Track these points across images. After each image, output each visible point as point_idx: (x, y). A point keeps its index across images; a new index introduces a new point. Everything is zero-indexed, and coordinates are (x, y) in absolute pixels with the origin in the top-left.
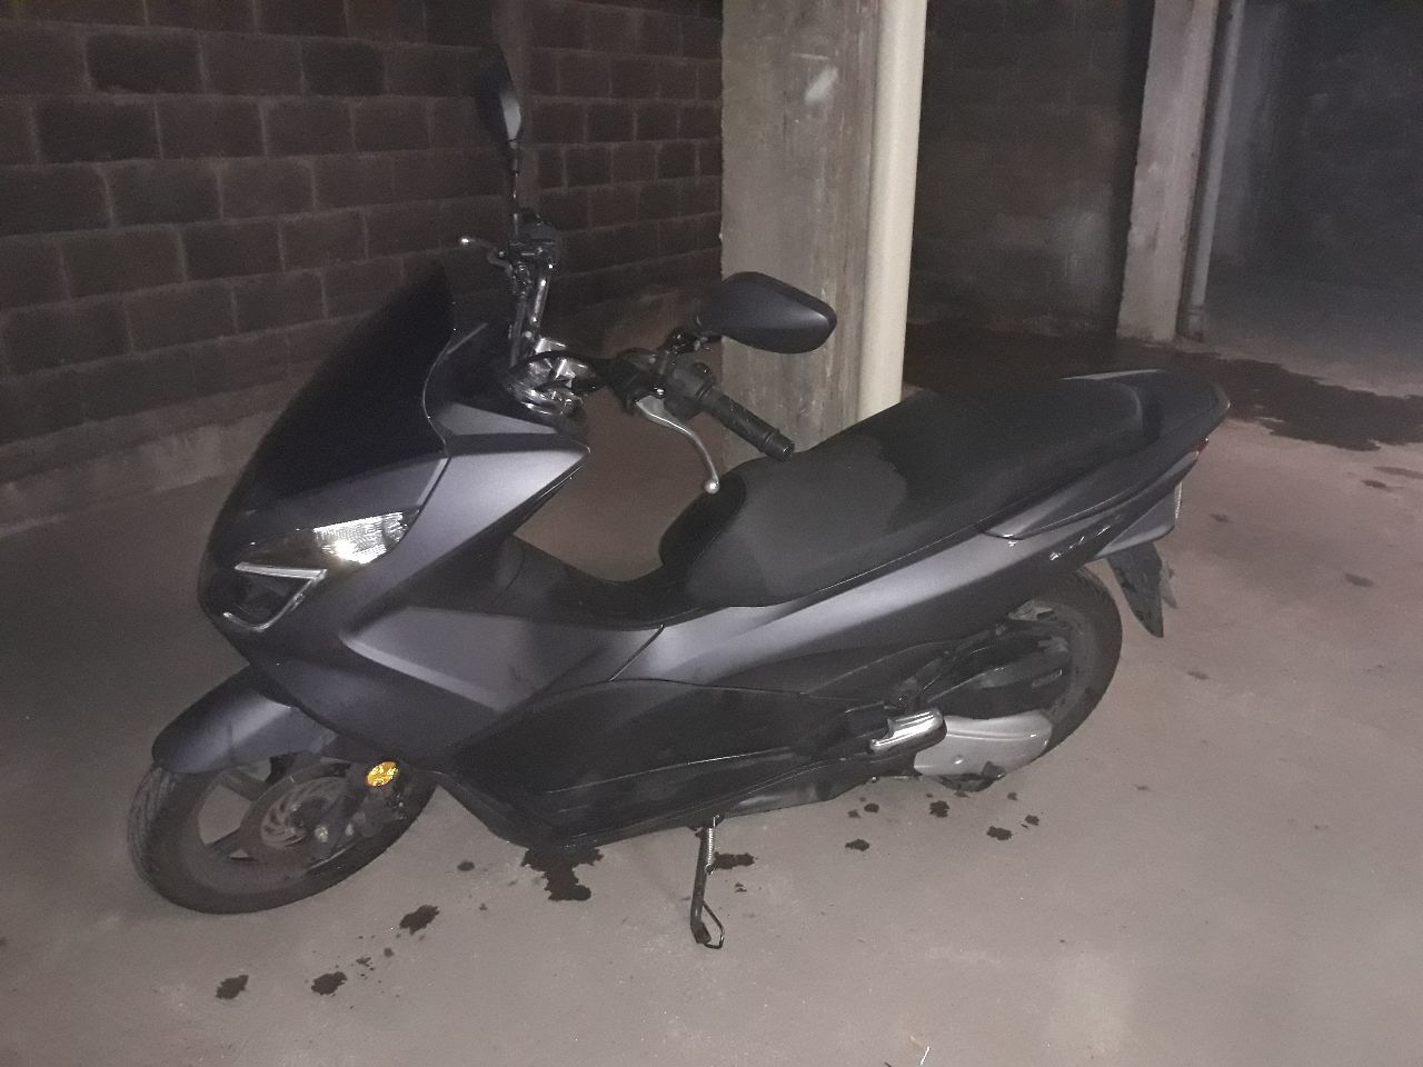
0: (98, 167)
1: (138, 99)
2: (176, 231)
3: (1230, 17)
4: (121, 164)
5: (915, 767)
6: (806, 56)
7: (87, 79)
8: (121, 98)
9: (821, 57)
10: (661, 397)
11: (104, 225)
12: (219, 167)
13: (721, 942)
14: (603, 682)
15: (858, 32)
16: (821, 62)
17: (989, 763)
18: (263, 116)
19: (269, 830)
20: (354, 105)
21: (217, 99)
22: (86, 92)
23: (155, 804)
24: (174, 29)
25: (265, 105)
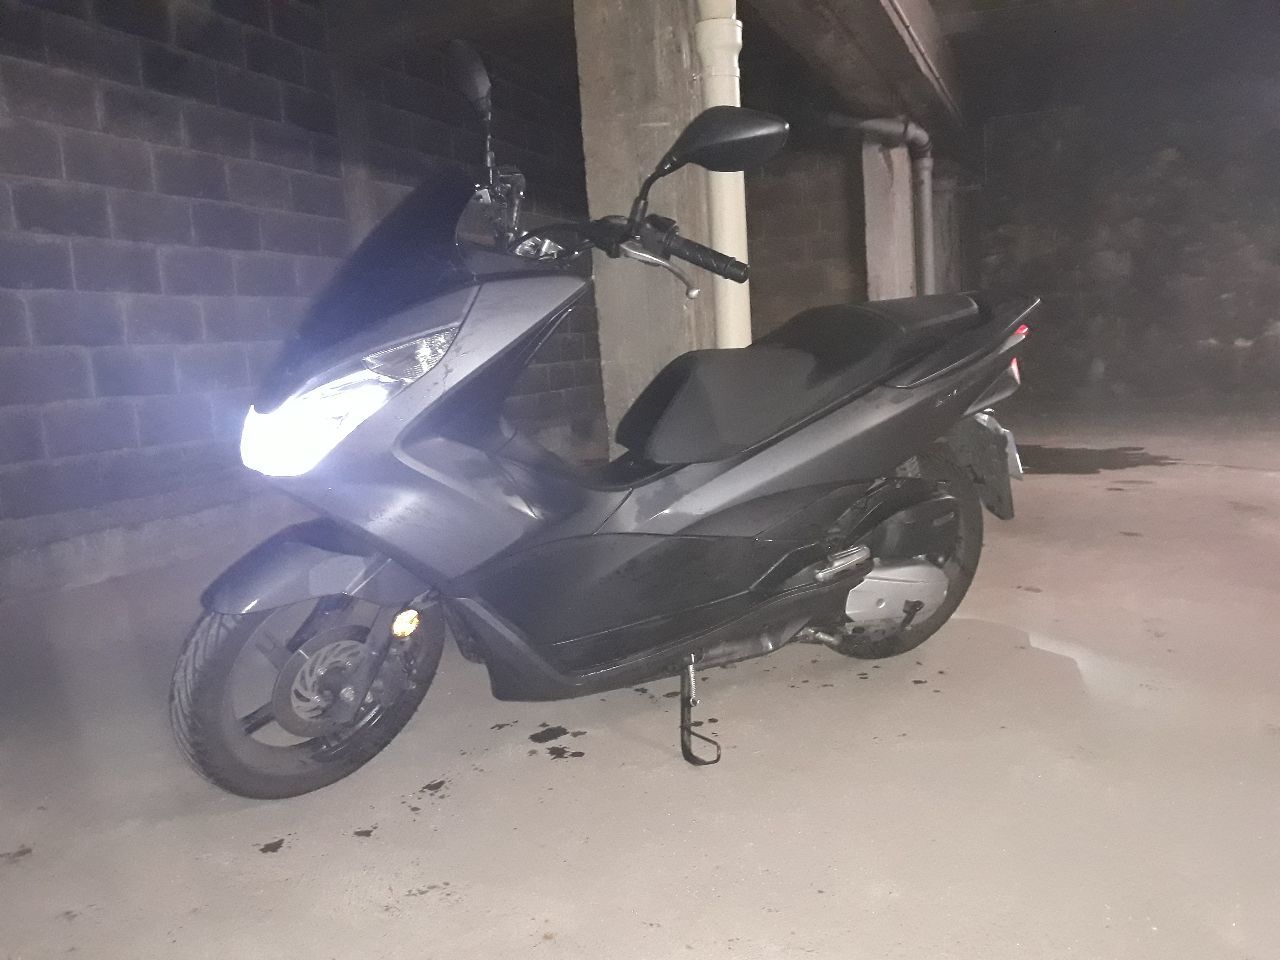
0: (20, 294)
1: (55, 239)
2: (86, 353)
3: (922, 182)
4: (40, 293)
5: (847, 612)
6: (651, 125)
7: (15, 223)
8: (42, 238)
9: (665, 124)
10: (638, 242)
11: (24, 344)
13: (719, 757)
14: (588, 536)
15: (689, 108)
16: (665, 127)
17: (907, 602)
19: (299, 696)
20: (235, 256)
21: (124, 244)
22: (12, 231)
23: (204, 651)
24: (86, 185)
25: (162, 252)
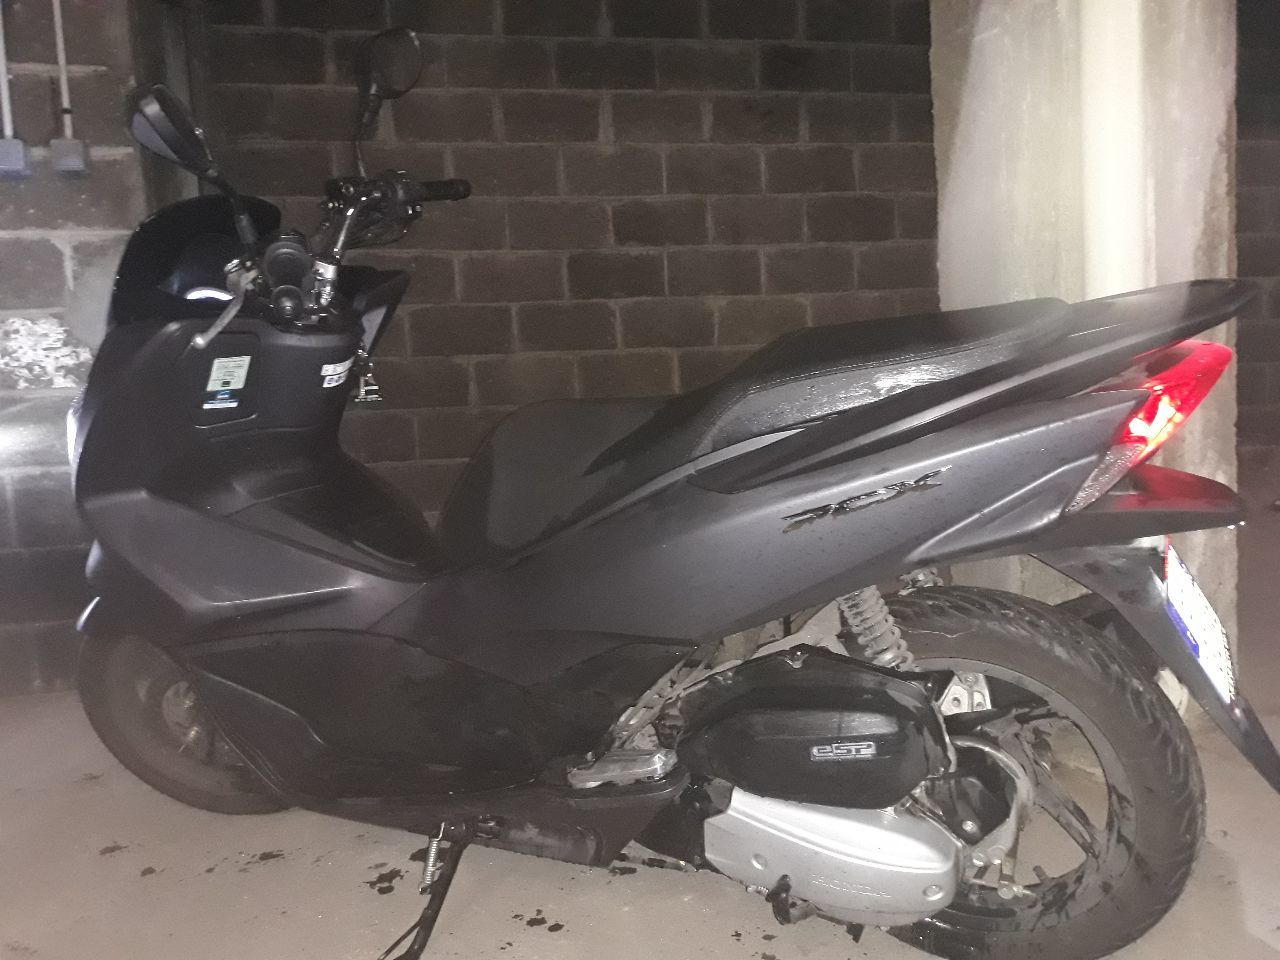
0: (612, 303)
1: (652, 251)
2: (674, 354)
4: (630, 301)
7: (611, 238)
8: (635, 250)
11: (614, 346)
12: (717, 303)
18: (763, 260)
20: (857, 249)
21: (721, 247)
22: (609, 246)
24: (687, 195)
25: (764, 252)
